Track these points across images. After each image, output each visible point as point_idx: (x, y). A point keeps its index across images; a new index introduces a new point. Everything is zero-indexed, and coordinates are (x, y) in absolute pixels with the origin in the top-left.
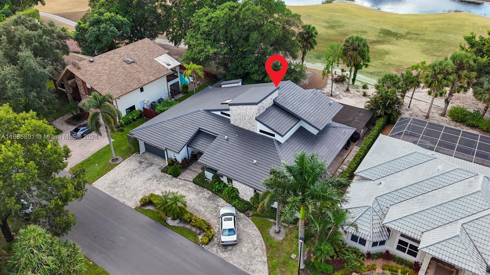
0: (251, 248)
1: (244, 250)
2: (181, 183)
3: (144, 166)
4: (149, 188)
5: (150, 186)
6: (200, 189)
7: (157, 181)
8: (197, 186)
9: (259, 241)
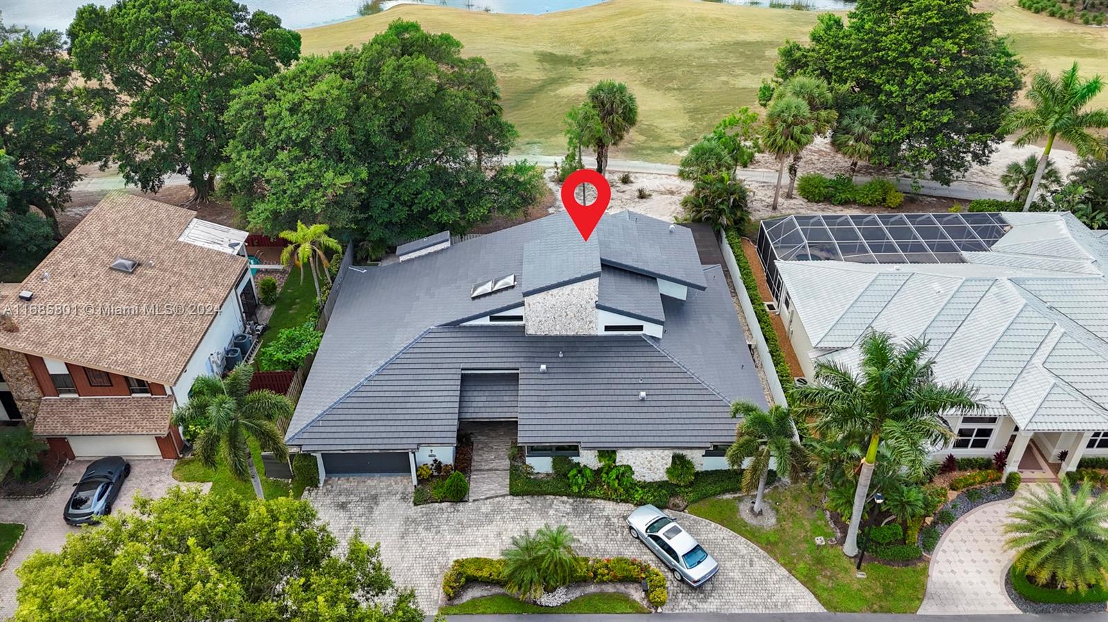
0: (743, 566)
1: (736, 575)
2: (486, 508)
3: (360, 510)
4: (426, 554)
5: (424, 549)
6: (539, 501)
7: (427, 529)
8: (527, 499)
9: (743, 546)
